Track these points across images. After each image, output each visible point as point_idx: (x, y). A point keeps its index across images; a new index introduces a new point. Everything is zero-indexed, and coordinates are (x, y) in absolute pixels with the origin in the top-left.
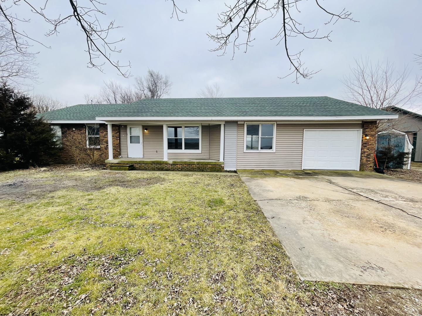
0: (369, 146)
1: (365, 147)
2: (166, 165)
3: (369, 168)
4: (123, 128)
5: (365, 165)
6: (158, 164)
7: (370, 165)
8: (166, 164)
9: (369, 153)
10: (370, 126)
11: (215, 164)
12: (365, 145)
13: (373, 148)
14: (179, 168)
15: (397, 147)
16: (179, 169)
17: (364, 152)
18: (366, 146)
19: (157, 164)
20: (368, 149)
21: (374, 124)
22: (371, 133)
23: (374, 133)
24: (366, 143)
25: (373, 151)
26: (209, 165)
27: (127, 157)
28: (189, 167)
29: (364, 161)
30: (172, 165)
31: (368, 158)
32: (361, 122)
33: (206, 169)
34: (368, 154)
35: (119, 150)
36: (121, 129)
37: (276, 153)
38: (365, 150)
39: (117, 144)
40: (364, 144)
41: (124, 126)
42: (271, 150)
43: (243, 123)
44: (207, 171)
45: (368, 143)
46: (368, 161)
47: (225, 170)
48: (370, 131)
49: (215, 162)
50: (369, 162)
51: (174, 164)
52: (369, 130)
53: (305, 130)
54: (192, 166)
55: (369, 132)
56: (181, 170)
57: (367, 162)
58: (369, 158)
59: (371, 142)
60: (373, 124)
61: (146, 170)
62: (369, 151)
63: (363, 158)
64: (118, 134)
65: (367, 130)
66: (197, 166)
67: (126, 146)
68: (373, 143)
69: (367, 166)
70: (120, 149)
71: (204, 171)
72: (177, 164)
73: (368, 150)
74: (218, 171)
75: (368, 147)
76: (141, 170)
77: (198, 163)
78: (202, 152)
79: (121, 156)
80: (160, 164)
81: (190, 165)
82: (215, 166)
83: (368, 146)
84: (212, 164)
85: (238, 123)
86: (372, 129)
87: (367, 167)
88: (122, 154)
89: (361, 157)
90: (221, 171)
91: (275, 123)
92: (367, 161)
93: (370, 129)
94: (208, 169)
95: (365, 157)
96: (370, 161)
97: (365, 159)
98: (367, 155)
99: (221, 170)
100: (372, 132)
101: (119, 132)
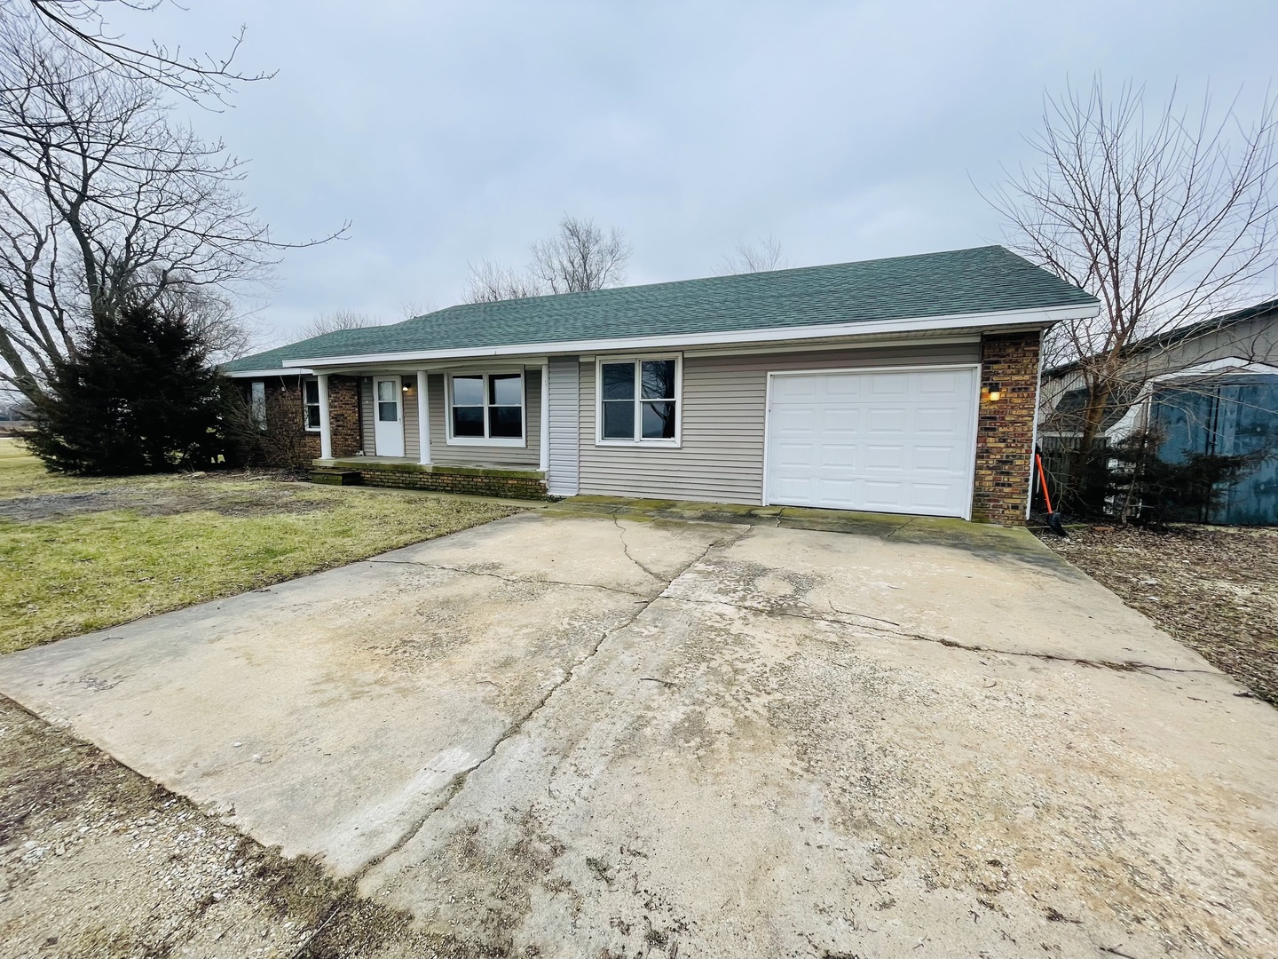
0: (1005, 429)
1: (991, 433)
2: (421, 476)
3: (1007, 512)
4: (366, 384)
5: (990, 501)
6: (406, 473)
7: (1012, 501)
8: (421, 473)
9: (1007, 456)
10: (1010, 350)
11: (523, 476)
12: (988, 424)
13: (1022, 435)
14: (448, 484)
15: (1261, 434)
16: (448, 486)
17: (987, 451)
18: (994, 429)
19: (403, 472)
20: (1004, 441)
21: (1028, 344)
22: (1015, 378)
23: (1027, 377)
24: (994, 418)
25: (1022, 446)
26: (512, 479)
27: (374, 454)
28: (466, 483)
29: (988, 483)
30: (433, 475)
31: (1002, 473)
32: (978, 340)
33: (504, 491)
34: (1004, 459)
35: (358, 438)
36: (363, 386)
37: (684, 451)
38: (991, 442)
39: (354, 423)
40: (988, 422)
41: (367, 377)
42: (672, 439)
43: (592, 360)
44: (506, 497)
45: (1003, 418)
46: (1003, 485)
47: (550, 494)
48: (1009, 371)
49: (525, 473)
50: (1007, 490)
51: (436, 474)
52: (1006, 365)
53: (769, 374)
54: (475, 480)
55: (1005, 374)
56: (451, 492)
57: (998, 488)
58: (1008, 474)
59: (1014, 412)
60: (1023, 345)
61: (383, 486)
62: (1007, 447)
63: (983, 472)
64: (356, 398)
65: (996, 367)
66: (485, 481)
67: (372, 426)
68: (1022, 416)
69: (1001, 503)
70: (361, 436)
71: (501, 497)
72: (443, 475)
73: (1002, 445)
74: (532, 497)
75: (1003, 433)
76: (374, 486)
77: (487, 474)
78: (527, 446)
79: (361, 453)
80: (410, 473)
81: (468, 477)
82: (524, 482)
83: (1001, 429)
84: (517, 476)
85: (581, 360)
86: (1016, 362)
87: (1001, 506)
88: (365, 446)
89: (978, 468)
90: (539, 499)
91: (680, 355)
92: (998, 485)
93: (1011, 361)
94: (510, 492)
95: (988, 468)
96: (1010, 485)
97: (991, 478)
98: (999, 461)
99: (539, 495)
100: (1018, 373)
101: (359, 395)
